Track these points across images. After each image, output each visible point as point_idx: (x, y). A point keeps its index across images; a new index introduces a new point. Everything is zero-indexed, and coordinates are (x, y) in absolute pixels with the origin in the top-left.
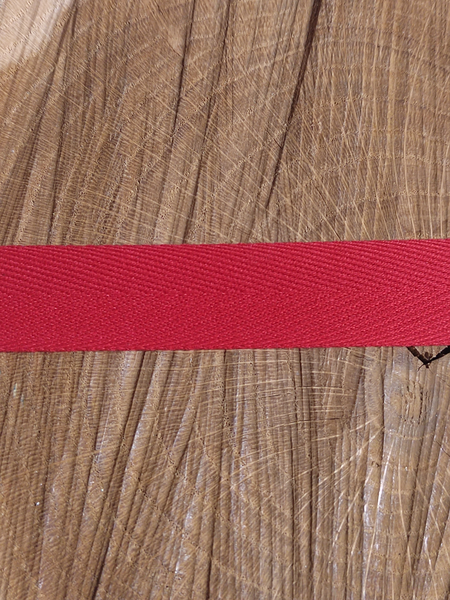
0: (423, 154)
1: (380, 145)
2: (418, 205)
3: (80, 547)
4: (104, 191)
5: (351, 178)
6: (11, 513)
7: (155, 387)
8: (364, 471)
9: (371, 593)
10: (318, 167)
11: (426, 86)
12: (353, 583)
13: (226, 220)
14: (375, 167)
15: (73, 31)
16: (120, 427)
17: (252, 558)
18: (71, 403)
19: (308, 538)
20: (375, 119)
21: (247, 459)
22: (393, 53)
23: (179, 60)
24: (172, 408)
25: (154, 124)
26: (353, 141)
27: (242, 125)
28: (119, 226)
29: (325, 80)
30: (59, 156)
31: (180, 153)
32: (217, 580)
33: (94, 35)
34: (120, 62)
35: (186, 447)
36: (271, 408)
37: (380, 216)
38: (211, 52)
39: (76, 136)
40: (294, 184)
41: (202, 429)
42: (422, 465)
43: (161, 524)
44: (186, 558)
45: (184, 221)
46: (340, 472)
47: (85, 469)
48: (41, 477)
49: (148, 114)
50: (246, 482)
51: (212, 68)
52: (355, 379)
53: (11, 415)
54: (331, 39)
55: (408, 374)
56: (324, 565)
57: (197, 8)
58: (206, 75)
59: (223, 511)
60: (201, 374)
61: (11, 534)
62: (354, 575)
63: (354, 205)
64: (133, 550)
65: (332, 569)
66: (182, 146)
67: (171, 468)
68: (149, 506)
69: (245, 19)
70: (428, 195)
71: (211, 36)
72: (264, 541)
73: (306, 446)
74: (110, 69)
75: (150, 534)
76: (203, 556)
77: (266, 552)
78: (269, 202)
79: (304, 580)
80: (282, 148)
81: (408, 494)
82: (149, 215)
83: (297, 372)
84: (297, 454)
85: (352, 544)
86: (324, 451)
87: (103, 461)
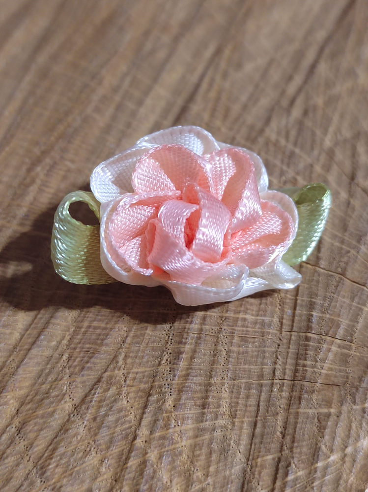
16: (17, 335)
21: (183, 419)
35: (99, 381)
36: (239, 353)
41: (129, 361)
43: (26, 484)
46: (326, 468)
59: (126, 488)
67: (67, 406)
83: (289, 311)
84: (264, 427)
86: (306, 430)
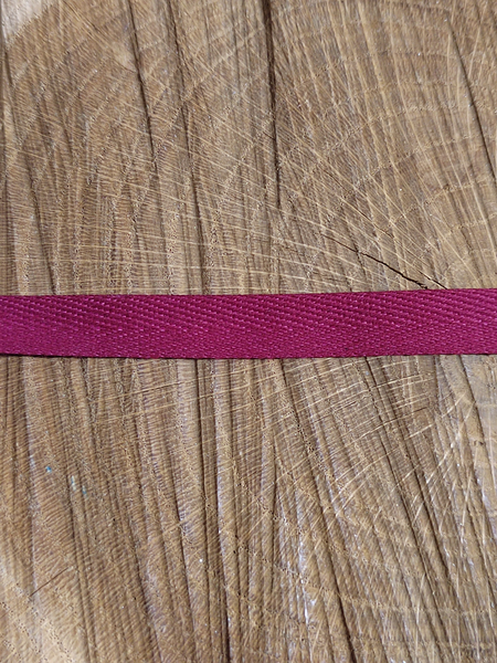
0: (425, 102)
1: (377, 106)
2: (437, 158)
3: (197, 628)
4: (100, 242)
5: (358, 149)
6: (112, 615)
7: (223, 434)
8: (469, 453)
10: (319, 148)
11: (405, 29)
12: (495, 573)
13: (239, 234)
14: (380, 132)
15: (10, 79)
17: (381, 582)
18: (138, 478)
19: (433, 542)
20: (362, 79)
22: (359, 5)
23: (134, 76)
24: (247, 451)
25: (130, 154)
26: (347, 110)
27: (224, 128)
28: (128, 274)
29: (298, 54)
30: (39, 218)
31: (168, 176)
32: (352, 616)
33: (34, 77)
34: (72, 97)
37: (401, 181)
38: (166, 59)
39: (50, 192)
40: (300, 174)
44: (313, 603)
45: (196, 248)
47: (175, 544)
48: (131, 567)
49: (120, 144)
50: (351, 505)
51: (172, 75)
52: (430, 361)
53: (77, 511)
54: (290, 8)
56: (459, 565)
57: (136, 16)
58: (168, 84)
60: (266, 406)
61: (119, 637)
62: (494, 566)
63: (371, 177)
64: (254, 613)
65: (468, 566)
66: (167, 168)
68: (257, 561)
69: (191, 13)
70: (444, 144)
71: (160, 41)
72: (388, 560)
73: (400, 446)
74: (63, 107)
75: (267, 590)
76: (329, 597)
77: (394, 571)
78: (279, 201)
79: (443, 588)
80: (275, 140)
82: (156, 252)
85: (481, 534)
87: (193, 529)
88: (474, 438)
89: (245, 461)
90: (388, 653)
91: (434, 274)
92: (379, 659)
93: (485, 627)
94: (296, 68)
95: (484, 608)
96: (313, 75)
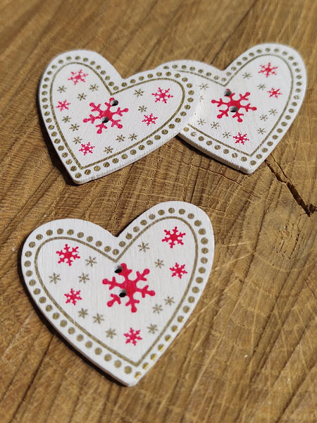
8: (227, 282)
9: (202, 392)
12: (187, 377)
20: (305, 38)
24: (72, 196)
25: (132, 14)
31: (145, 33)
42: (285, 293)
49: (129, 7)
52: (239, 207)
55: (290, 216)
62: (190, 370)
66: (148, 29)
75: (14, 287)
80: (224, 43)
81: (264, 315)
85: (196, 342)
88: (238, 274)
89: (66, 200)
90: (64, 383)
91: (280, 159)
92: (54, 384)
93: (151, 411)
94: (265, 15)
95: (161, 396)
96: (274, 22)
